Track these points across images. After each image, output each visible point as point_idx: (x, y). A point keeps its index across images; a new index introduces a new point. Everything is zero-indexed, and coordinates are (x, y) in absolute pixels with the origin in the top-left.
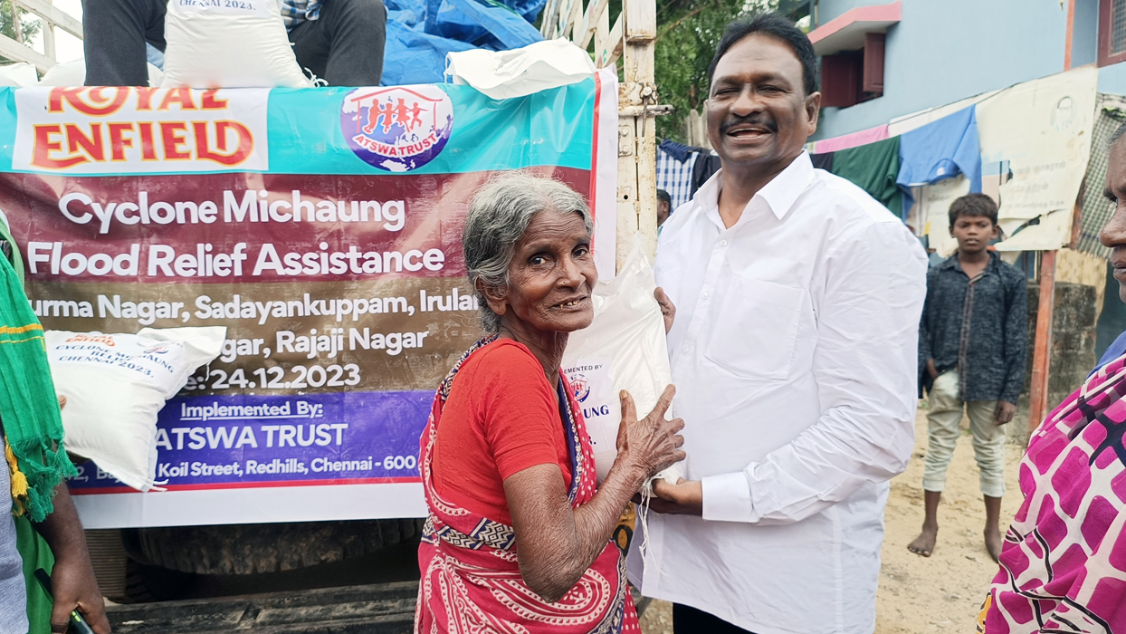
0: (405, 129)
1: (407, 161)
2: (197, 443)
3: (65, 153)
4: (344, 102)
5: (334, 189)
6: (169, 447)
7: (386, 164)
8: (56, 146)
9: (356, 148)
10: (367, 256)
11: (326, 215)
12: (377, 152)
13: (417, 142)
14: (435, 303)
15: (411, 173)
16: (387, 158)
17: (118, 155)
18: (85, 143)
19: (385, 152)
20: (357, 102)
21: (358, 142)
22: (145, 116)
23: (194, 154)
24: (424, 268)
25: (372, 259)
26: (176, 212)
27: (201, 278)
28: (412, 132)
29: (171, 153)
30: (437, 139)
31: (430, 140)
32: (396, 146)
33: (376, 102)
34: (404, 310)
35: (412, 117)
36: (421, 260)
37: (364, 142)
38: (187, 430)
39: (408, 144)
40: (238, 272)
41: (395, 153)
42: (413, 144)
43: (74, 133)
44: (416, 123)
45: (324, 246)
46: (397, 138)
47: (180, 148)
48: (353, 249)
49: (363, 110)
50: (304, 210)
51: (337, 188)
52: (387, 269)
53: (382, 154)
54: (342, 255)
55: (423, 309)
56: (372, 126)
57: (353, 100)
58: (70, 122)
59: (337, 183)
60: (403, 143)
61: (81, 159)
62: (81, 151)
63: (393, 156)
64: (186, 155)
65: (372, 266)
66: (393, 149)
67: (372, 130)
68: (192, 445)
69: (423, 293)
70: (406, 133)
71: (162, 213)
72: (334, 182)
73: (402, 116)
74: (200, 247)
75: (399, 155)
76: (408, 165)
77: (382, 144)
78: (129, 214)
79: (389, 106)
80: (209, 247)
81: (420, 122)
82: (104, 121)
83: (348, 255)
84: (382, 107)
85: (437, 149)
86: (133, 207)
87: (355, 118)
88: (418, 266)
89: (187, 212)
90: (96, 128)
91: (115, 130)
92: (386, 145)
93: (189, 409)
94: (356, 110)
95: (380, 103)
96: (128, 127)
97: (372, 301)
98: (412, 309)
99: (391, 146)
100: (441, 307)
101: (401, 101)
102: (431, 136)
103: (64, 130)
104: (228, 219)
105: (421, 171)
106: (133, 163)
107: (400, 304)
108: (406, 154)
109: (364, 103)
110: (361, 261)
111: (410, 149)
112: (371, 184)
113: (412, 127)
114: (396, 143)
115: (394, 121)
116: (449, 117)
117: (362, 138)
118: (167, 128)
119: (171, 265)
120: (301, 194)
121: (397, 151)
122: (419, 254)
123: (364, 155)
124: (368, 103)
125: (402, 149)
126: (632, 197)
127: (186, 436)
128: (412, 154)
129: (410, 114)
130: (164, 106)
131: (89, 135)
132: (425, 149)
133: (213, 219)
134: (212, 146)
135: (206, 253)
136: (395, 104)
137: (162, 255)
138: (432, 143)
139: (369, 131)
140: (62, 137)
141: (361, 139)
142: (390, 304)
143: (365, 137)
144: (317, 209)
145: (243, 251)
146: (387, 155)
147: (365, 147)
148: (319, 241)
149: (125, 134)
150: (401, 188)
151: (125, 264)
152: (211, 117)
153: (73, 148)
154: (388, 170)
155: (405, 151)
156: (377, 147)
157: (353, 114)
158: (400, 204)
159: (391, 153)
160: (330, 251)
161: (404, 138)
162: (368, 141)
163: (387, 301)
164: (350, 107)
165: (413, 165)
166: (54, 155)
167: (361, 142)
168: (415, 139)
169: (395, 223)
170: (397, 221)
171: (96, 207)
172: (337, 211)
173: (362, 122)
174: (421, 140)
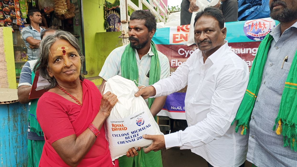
0: (261, 30)
4: (244, 24)
5: (240, 46)
7: (255, 39)
9: (247, 35)
12: (253, 36)
13: (264, 33)
16: (255, 37)
19: (255, 36)
20: (248, 24)
21: (248, 34)
28: (263, 30)
32: (259, 34)
33: (253, 23)
35: (263, 27)
37: (250, 34)
41: (258, 36)
42: (263, 33)
44: (265, 28)
46: (259, 32)
49: (249, 26)
51: (241, 45)
53: (254, 36)
56: (252, 29)
57: (247, 23)
59: (241, 44)
60: (260, 33)
63: (257, 37)
66: (258, 35)
67: (252, 30)
70: (262, 31)
72: (240, 44)
73: (260, 27)
75: (259, 37)
77: (255, 34)
79: (256, 24)
81: (266, 28)
84: (254, 24)
87: (247, 28)
92: (256, 34)
94: (247, 26)
95: (254, 23)
99: (257, 34)
101: (260, 22)
102: (268, 31)
109: (249, 24)
112: (250, 44)
113: (263, 29)
114: (259, 33)
115: (258, 28)
116: (274, 26)
117: (249, 33)
120: (232, 47)
121: (259, 35)
123: (249, 37)
124: (251, 24)
125: (260, 35)
128: (262, 36)
129: (263, 26)
136: (258, 23)
139: (251, 31)
143: (250, 32)
146: (256, 37)
147: (250, 35)
154: (255, 40)
155: (261, 35)
156: (253, 35)
157: (247, 27)
159: (257, 36)
161: (261, 32)
162: (251, 33)
164: (246, 25)
165: (262, 38)
167: (249, 34)
169: (255, 54)
170: (256, 53)
171: (185, 51)
172: (240, 51)
173: (249, 29)
174: (266, 32)
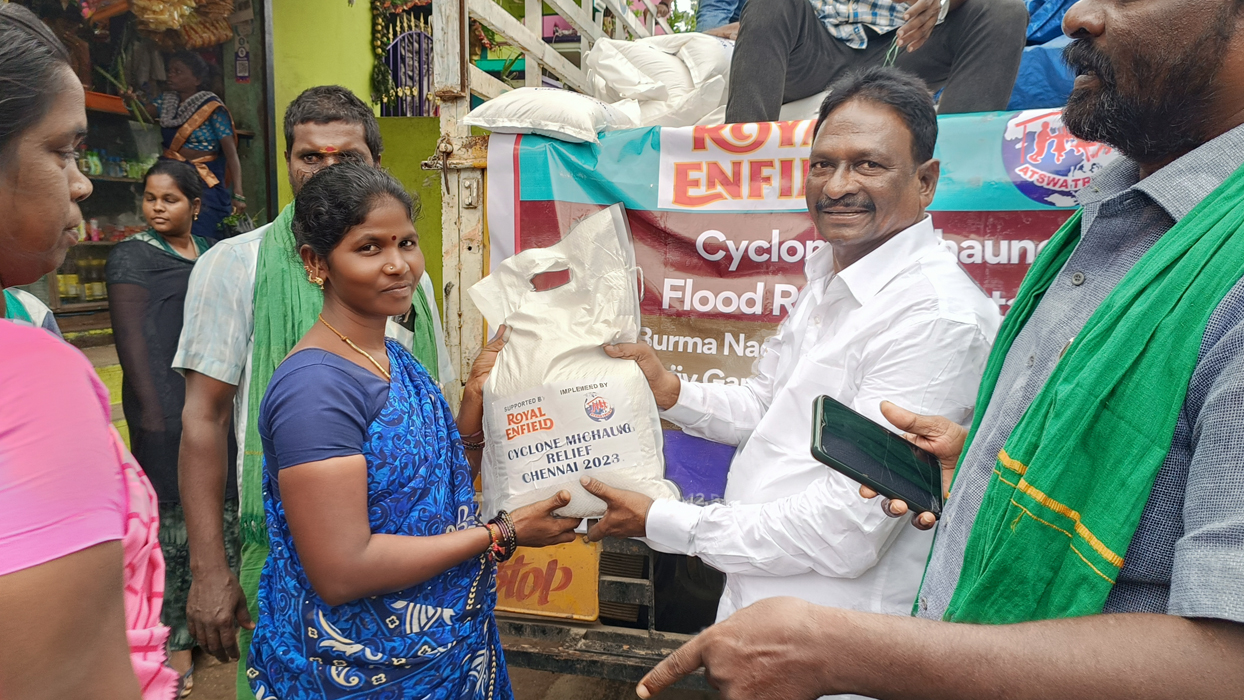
0: (1084, 157)
3: (702, 190)
4: (1006, 128)
5: (982, 227)
7: (1052, 198)
8: (694, 183)
9: (1019, 180)
12: (1044, 185)
16: (1054, 192)
17: (755, 193)
18: (724, 180)
19: (1055, 185)
20: (1022, 127)
21: (1022, 174)
22: (787, 153)
32: (1070, 178)
33: (1046, 125)
37: (1030, 173)
39: (1085, 176)
41: (1066, 186)
43: (714, 172)
46: (1072, 168)
49: (1030, 136)
51: (986, 226)
53: (1051, 187)
56: (1039, 153)
57: (1018, 125)
58: (711, 160)
59: (987, 220)
60: (1078, 174)
61: (718, 196)
62: (719, 188)
63: (1063, 189)
66: (1065, 181)
67: (1039, 158)
70: (1084, 163)
71: (792, 251)
72: (983, 219)
75: (1070, 188)
77: (1052, 176)
78: (760, 251)
79: (1061, 129)
82: (747, 159)
84: (1053, 130)
87: (1018, 146)
90: (737, 166)
91: (757, 167)
92: (1057, 177)
94: (1020, 136)
95: (1051, 126)
99: (1063, 178)
103: (704, 167)
106: (768, 201)
108: (1080, 186)
109: (1031, 128)
111: (1086, 180)
112: (1027, 221)
113: (1092, 156)
114: (1070, 174)
115: (1068, 148)
117: (1027, 168)
120: (944, 232)
121: (1070, 183)
123: (1027, 188)
124: (1036, 127)
125: (1076, 181)
131: (729, 171)
139: (1035, 160)
140: (701, 175)
141: (1025, 171)
143: (1031, 168)
146: (1056, 188)
147: (1031, 180)
149: (765, 171)
153: (711, 185)
154: (1053, 204)
155: (1080, 183)
156: (1046, 179)
157: (1017, 140)
159: (1061, 186)
161: (1081, 168)
162: (1034, 173)
164: (1014, 132)
166: (692, 192)
167: (1025, 173)
168: (1095, 169)
172: (983, 251)
173: (1027, 150)
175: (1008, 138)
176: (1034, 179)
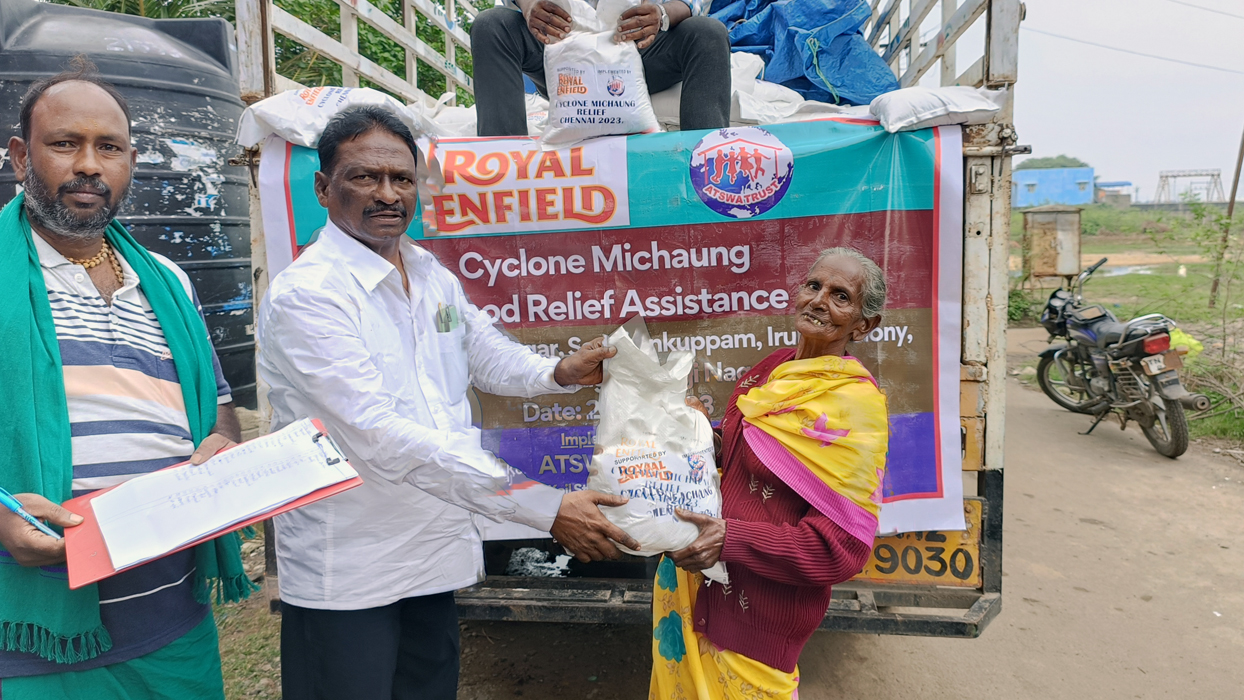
0: (750, 177)
1: (752, 207)
2: (577, 467)
3: (457, 219)
4: (692, 155)
6: (554, 471)
7: (734, 211)
8: (451, 212)
9: (705, 199)
10: (716, 297)
11: (680, 262)
12: (725, 201)
13: (761, 190)
14: (781, 338)
15: (755, 218)
16: (734, 206)
17: (501, 219)
18: (474, 209)
19: (732, 200)
20: (704, 154)
21: (707, 193)
22: (523, 184)
23: (561, 216)
24: (770, 306)
25: (721, 299)
26: (548, 266)
27: (571, 321)
28: (756, 181)
29: (543, 215)
30: (779, 186)
31: (773, 187)
32: (742, 195)
33: (720, 154)
34: (753, 345)
35: (755, 166)
36: (767, 299)
37: (713, 192)
38: (567, 457)
39: (753, 192)
40: (607, 314)
41: (741, 201)
42: (757, 192)
43: (465, 202)
44: (760, 173)
45: (679, 290)
46: (743, 187)
47: (550, 210)
48: (704, 291)
49: (710, 161)
50: (661, 259)
51: (689, 237)
52: (735, 308)
53: (730, 202)
54: (694, 298)
55: (771, 344)
56: (718, 176)
57: (699, 155)
58: (461, 192)
59: (689, 232)
61: (472, 222)
62: (471, 216)
63: (739, 203)
64: (555, 216)
65: (721, 306)
66: (740, 197)
67: (718, 180)
68: (572, 469)
69: (770, 329)
70: (751, 182)
71: (538, 266)
72: (686, 231)
74: (570, 294)
75: (745, 203)
76: (753, 211)
77: (729, 194)
78: (511, 268)
79: (732, 154)
80: (578, 294)
81: (763, 171)
82: (489, 190)
83: (700, 297)
85: (779, 195)
86: (516, 262)
87: (702, 170)
88: (765, 305)
89: (557, 264)
90: (483, 196)
91: (499, 196)
92: (733, 194)
93: (567, 438)
94: (703, 163)
95: (725, 154)
96: (510, 194)
97: (723, 338)
98: (760, 344)
99: (737, 195)
100: (787, 342)
101: (743, 149)
102: (773, 184)
103: (456, 198)
104: (597, 269)
105: (765, 216)
106: (514, 224)
107: (749, 340)
108: (751, 201)
109: (711, 155)
110: (711, 302)
111: (754, 196)
112: (719, 231)
113: (756, 177)
114: (742, 191)
115: (738, 170)
116: (789, 165)
117: (711, 188)
118: (541, 194)
119: (546, 312)
120: (658, 244)
121: (743, 198)
122: (765, 294)
123: (714, 204)
124: (715, 155)
125: (747, 197)
126: (986, 232)
127: (567, 461)
128: (756, 201)
130: (539, 175)
131: (477, 201)
132: (768, 195)
133: (581, 270)
134: (578, 207)
135: (575, 299)
136: (737, 152)
137: (537, 303)
138: (774, 189)
139: (716, 182)
140: (455, 205)
141: (710, 190)
142: (741, 340)
143: (714, 188)
144: (672, 257)
145: (611, 297)
146: (734, 203)
147: (715, 198)
148: (675, 286)
149: (507, 201)
150: (747, 233)
151: (510, 313)
152: (578, 183)
153: (464, 213)
154: (735, 217)
155: (750, 198)
156: (725, 197)
157: (701, 166)
158: (746, 249)
159: (737, 201)
160: (683, 295)
161: (749, 187)
162: (716, 191)
163: (737, 337)
164: (698, 161)
165: (758, 211)
166: (449, 220)
167: (711, 192)
168: (759, 187)
169: (741, 266)
170: (743, 264)
171: (487, 263)
172: (690, 258)
173: (710, 172)
174: (764, 188)
175: (694, 165)
176: (717, 197)
